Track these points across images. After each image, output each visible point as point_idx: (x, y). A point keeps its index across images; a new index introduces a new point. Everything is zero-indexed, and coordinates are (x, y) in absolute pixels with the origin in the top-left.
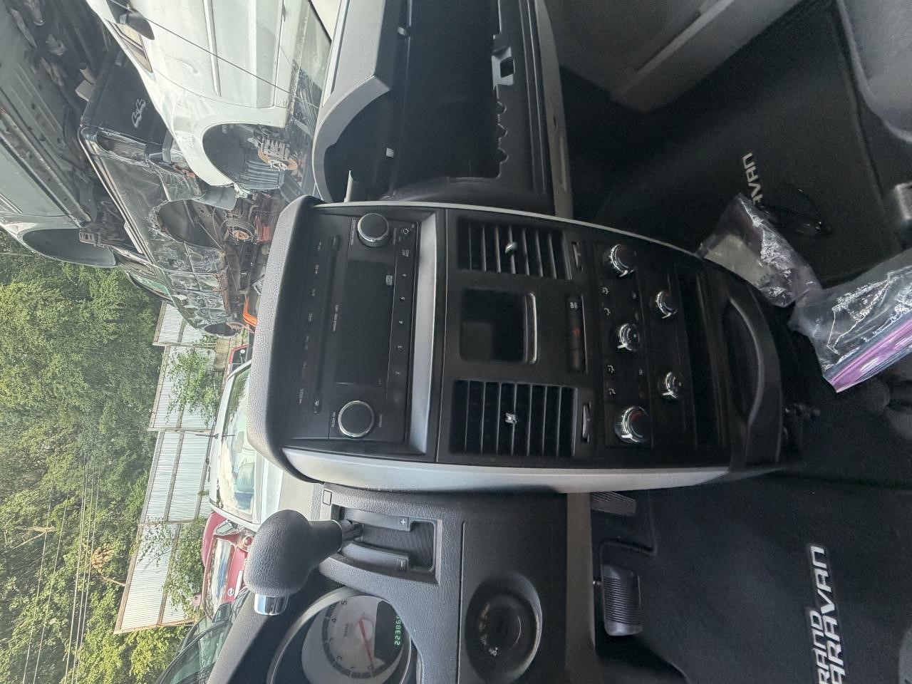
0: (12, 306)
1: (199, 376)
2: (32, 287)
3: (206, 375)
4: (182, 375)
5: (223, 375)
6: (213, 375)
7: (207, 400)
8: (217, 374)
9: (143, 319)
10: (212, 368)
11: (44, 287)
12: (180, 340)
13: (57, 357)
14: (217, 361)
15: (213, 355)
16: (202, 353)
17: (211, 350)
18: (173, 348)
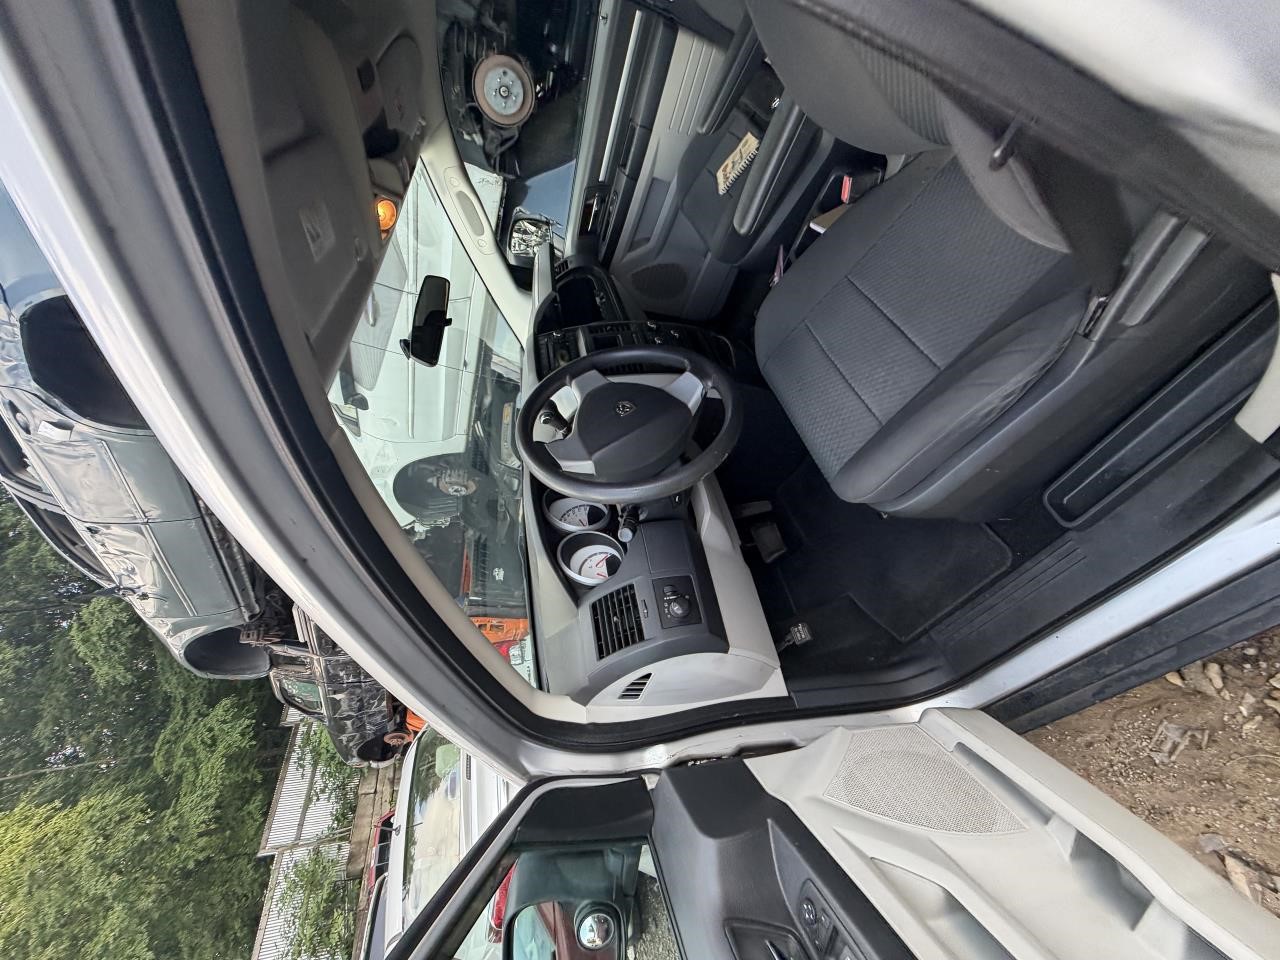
0: (74, 836)
1: (324, 893)
2: (110, 799)
3: (335, 889)
4: (299, 896)
5: (360, 883)
6: (345, 888)
7: (334, 938)
8: (350, 885)
9: (249, 813)
10: (343, 875)
11: (125, 795)
12: (298, 837)
13: (118, 907)
14: (352, 858)
15: (347, 848)
16: (330, 851)
17: (342, 843)
18: (287, 853)
